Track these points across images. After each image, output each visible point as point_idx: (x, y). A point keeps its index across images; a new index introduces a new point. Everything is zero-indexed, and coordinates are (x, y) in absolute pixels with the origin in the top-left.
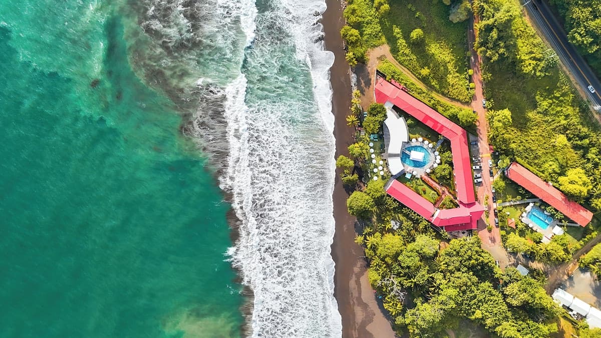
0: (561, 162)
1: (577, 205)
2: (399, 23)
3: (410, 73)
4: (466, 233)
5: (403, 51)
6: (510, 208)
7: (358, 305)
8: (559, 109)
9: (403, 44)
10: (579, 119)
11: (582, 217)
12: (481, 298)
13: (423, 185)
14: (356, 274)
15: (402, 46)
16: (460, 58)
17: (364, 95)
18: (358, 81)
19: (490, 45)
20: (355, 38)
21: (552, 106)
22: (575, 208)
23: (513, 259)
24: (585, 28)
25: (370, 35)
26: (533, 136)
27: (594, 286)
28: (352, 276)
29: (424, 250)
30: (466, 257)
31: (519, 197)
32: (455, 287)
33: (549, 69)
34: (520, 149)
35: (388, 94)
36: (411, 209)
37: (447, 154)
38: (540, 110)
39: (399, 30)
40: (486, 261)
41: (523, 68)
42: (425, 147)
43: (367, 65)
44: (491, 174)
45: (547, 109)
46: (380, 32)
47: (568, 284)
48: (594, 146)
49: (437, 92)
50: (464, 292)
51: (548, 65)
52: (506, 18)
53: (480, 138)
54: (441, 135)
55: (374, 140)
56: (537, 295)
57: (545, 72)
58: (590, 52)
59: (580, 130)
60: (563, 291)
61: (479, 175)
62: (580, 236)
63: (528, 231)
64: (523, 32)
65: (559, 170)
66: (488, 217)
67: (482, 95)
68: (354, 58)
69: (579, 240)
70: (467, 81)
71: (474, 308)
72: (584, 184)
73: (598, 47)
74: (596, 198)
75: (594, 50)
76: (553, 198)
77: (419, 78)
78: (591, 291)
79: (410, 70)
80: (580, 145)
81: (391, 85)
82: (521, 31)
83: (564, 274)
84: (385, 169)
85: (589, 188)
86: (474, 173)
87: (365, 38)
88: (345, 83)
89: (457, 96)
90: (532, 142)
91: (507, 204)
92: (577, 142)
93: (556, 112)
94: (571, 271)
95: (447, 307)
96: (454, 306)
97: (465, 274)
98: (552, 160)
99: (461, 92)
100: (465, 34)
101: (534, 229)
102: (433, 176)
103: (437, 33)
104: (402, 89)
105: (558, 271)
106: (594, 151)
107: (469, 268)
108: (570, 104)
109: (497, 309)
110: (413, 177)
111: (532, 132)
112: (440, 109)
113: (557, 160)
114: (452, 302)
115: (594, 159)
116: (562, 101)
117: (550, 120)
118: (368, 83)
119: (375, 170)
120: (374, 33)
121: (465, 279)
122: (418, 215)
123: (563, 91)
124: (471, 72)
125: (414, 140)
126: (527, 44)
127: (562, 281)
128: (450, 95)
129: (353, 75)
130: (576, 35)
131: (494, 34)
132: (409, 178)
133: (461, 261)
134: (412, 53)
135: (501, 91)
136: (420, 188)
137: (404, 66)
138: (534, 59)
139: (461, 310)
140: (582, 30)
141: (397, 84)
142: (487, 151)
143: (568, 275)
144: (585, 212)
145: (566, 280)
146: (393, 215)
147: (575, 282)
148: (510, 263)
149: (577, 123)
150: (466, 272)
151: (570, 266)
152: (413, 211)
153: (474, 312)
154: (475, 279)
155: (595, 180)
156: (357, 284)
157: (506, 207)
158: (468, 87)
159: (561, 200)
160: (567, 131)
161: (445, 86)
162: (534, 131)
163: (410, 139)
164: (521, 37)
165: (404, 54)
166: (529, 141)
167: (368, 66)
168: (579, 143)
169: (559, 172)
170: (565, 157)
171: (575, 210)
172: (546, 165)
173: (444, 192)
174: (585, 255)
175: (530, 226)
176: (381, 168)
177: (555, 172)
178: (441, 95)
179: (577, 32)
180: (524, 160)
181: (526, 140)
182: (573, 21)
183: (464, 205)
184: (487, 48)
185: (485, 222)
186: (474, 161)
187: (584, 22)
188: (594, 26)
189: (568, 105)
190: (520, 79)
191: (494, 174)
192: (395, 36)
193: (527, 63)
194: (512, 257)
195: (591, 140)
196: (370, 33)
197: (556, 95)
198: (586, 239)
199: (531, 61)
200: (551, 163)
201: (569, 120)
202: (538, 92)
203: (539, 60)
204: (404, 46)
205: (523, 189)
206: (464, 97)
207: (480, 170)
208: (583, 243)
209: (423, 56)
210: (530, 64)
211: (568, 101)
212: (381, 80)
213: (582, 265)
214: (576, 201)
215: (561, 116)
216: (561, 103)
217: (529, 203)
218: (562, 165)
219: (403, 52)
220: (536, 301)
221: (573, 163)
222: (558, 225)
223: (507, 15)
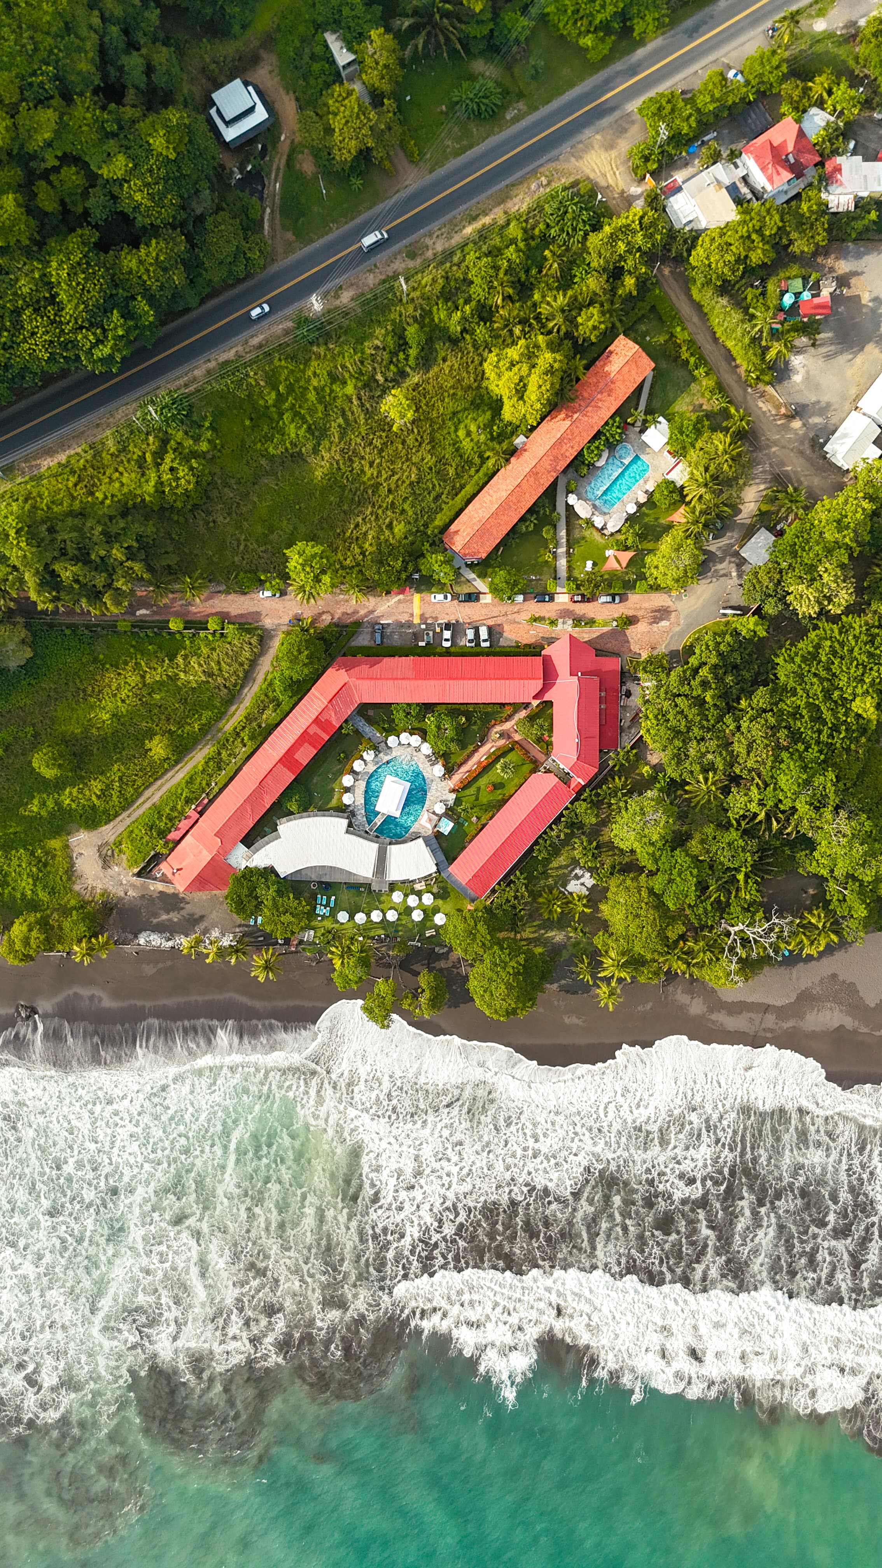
0: (464, 404)
1: (589, 378)
2: (16, 798)
3: (159, 782)
4: (631, 685)
5: (94, 798)
6: (575, 558)
7: (802, 1018)
8: (312, 396)
9: (75, 794)
10: (346, 348)
11: (626, 369)
12: (817, 689)
13: (479, 789)
14: (711, 1010)
15: (80, 796)
16: (133, 646)
17: (202, 918)
18: (159, 929)
19: (100, 580)
20: (34, 934)
21: (303, 412)
22: (596, 385)
23: (724, 565)
24: (81, 328)
25: (36, 880)
26: (379, 472)
27: (833, 348)
28: (713, 1022)
29: (655, 837)
30: (692, 713)
31: (546, 533)
32: (778, 760)
33: (195, 418)
34: (410, 513)
35: (206, 857)
36: (540, 836)
37: (399, 716)
38: (309, 446)
39: (36, 802)
40: (714, 660)
41: (179, 491)
42: (371, 768)
43: (120, 899)
44: (472, 597)
45: (309, 428)
46: (32, 854)
47: (816, 420)
48: (430, 312)
49: (221, 715)
50: (795, 736)
51: (182, 422)
52: (23, 545)
53: (366, 616)
54: (341, 727)
55: (332, 905)
56: (830, 535)
57: (200, 426)
58: (151, 319)
59: (377, 348)
60: (833, 439)
61: (470, 634)
62: (682, 373)
63: (647, 515)
64: (80, 479)
65: (484, 412)
66: (591, 622)
67: (248, 596)
68: (89, 941)
69: (694, 379)
70: (202, 634)
71: (846, 714)
72: (530, 356)
73: (139, 298)
74: (577, 326)
75: (146, 308)
76: (560, 442)
77: (177, 762)
78: (847, 356)
79: (151, 784)
80: (423, 349)
81: (183, 843)
82: (75, 485)
83: (785, 428)
84: (418, 887)
85: (543, 345)
86: (462, 644)
87: (43, 896)
88: (160, 965)
89: (241, 665)
90: (396, 477)
91: (562, 563)
92: (411, 358)
93: (321, 402)
94: (778, 407)
95: (832, 795)
96: (831, 775)
97: (744, 725)
98: (453, 428)
99: (231, 653)
100: (68, 632)
101: (643, 499)
102: (456, 759)
103: (56, 699)
104: (201, 813)
105: (775, 443)
106: (443, 315)
107: (730, 709)
108: (302, 367)
109: (856, 649)
110: (450, 813)
111: (369, 472)
112: (269, 715)
113: (454, 414)
114: (818, 780)
115: (464, 318)
116: (290, 389)
117: (341, 420)
118: (172, 901)
119: (417, 916)
120: (34, 869)
121: (757, 731)
122: (557, 821)
123: (262, 383)
124: (175, 625)
125: (347, 799)
126: (116, 470)
127: (805, 434)
128: (235, 685)
129: (142, 941)
130: (98, 353)
131: (67, 572)
132: (451, 825)
133: (703, 727)
134: (102, 773)
135: (242, 547)
136: (484, 798)
137: (138, 798)
138: (159, 455)
139: (848, 750)
140: (85, 338)
141: (184, 825)
142: (405, 601)
143: (791, 417)
144: (613, 358)
145: (804, 425)
146: (551, 881)
147: (814, 399)
148: (734, 574)
149: (356, 353)
150: (737, 720)
151: (764, 409)
152: (545, 832)
153: (858, 716)
154: (761, 697)
155: (523, 322)
156: (740, 1013)
157: (570, 568)
158: (218, 635)
159: (568, 423)
160: (377, 381)
161: (209, 694)
162: (366, 469)
163: (342, 810)
164: (94, 485)
165: (104, 795)
166: (393, 486)
167: (122, 894)
168: (413, 352)
169: (488, 414)
170: (452, 391)
171: (601, 385)
172: (467, 445)
173: (502, 735)
174: (738, 362)
175: (632, 509)
176: (412, 901)
177: (489, 426)
178: (233, 708)
179: (91, 349)
180: (443, 506)
181: (390, 491)
182: (57, 357)
183: (546, 687)
184: (109, 586)
185: (606, 629)
186: (428, 644)
187: (63, 331)
188: (77, 307)
189: (304, 371)
190: (214, 494)
191: (472, 590)
192: (49, 813)
193: (166, 477)
194: (719, 566)
195: (410, 321)
196: (30, 881)
197: (270, 402)
198: (692, 360)
199: (165, 467)
200: (461, 433)
201: (347, 376)
202: (259, 446)
203: (164, 442)
204: (80, 791)
205: (522, 519)
206: (246, 647)
207: (455, 627)
208: (702, 370)
209: (115, 745)
210: (172, 469)
211: (292, 371)
212: (164, 868)
213: (767, 378)
214: (578, 380)
215: (332, 391)
216: (298, 390)
217: (567, 504)
218: (472, 403)
219: (98, 797)
220: (847, 540)
221: (468, 372)
222: (642, 431)
223: (15, 542)
